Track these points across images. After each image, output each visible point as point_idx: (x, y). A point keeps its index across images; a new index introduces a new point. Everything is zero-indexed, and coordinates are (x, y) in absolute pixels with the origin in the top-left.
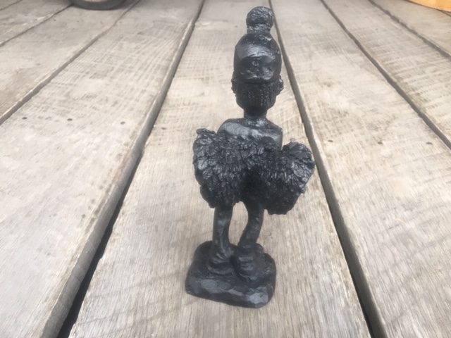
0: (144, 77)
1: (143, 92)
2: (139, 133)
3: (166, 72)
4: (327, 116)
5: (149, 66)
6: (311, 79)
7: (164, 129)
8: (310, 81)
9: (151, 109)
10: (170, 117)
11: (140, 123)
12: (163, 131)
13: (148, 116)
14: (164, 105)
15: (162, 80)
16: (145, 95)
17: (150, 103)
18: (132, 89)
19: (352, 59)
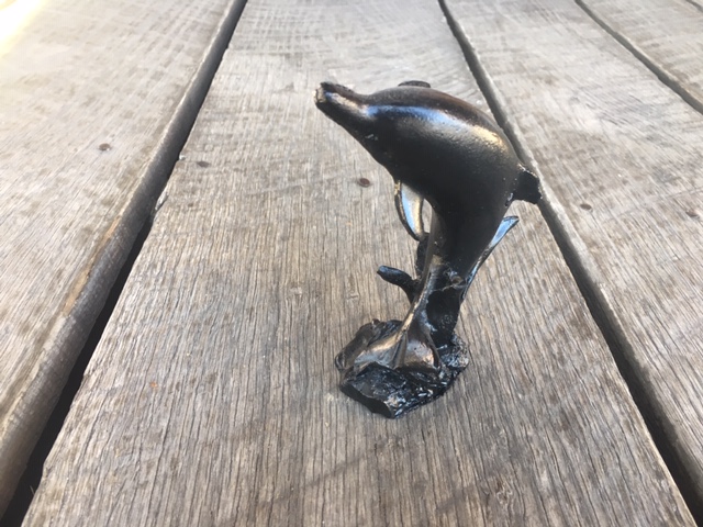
0: (160, 44)
1: (157, 76)
2: (142, 174)
3: (209, 38)
4: (563, 148)
5: (172, 22)
6: (512, 68)
7: (202, 164)
8: (510, 71)
9: (174, 117)
10: (218, 136)
11: (145, 151)
12: (199, 170)
13: (166, 131)
14: (204, 109)
15: (201, 54)
16: (161, 84)
17: (171, 102)
18: (133, 71)
19: (580, 34)
